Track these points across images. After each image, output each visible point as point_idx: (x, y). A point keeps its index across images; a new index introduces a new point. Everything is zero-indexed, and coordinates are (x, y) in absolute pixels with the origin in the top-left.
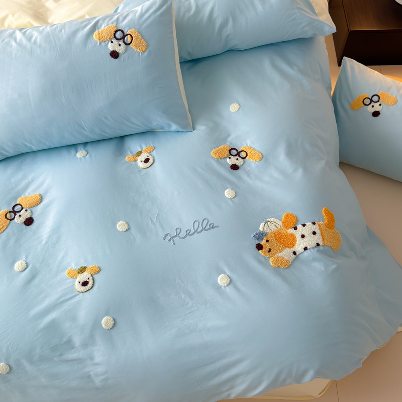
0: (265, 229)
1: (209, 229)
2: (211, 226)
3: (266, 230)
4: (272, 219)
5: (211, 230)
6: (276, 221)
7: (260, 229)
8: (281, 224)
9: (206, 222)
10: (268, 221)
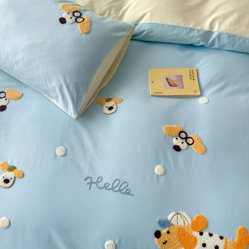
0: (173, 220)
1: (124, 193)
2: (128, 191)
3: (174, 222)
4: (184, 214)
5: (125, 195)
6: (186, 218)
7: (168, 217)
8: (190, 222)
9: (125, 185)
10: (180, 214)
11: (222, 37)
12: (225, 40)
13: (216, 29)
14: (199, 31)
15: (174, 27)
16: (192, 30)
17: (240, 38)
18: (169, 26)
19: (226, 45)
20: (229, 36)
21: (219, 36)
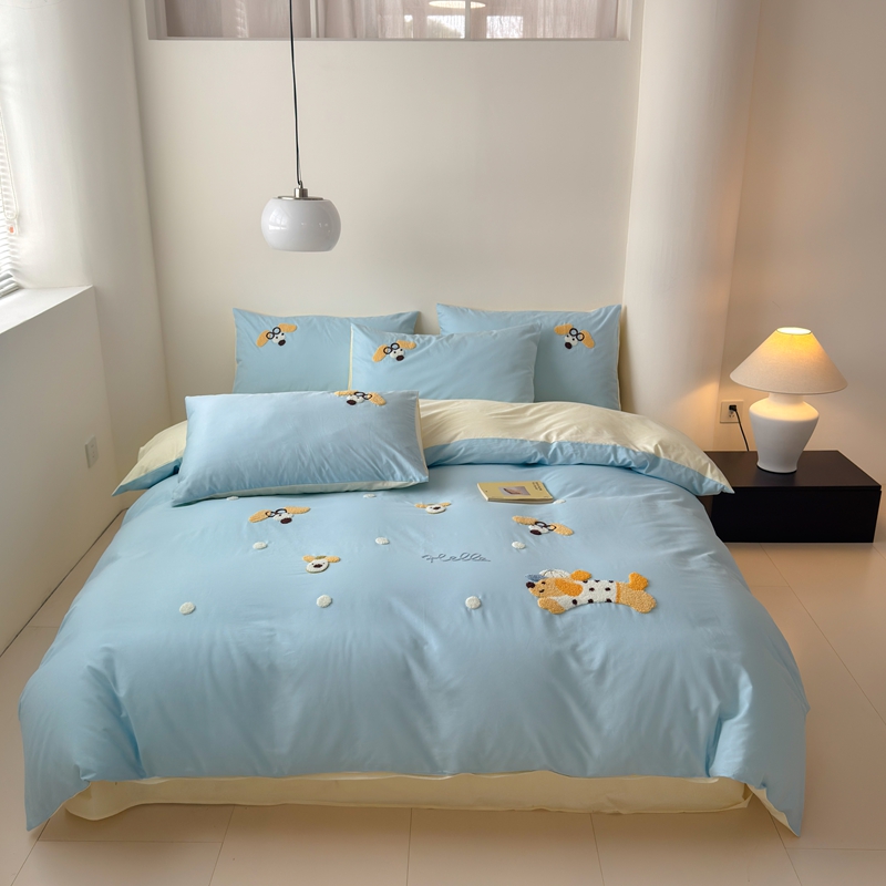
0: (546, 574)
1: (478, 560)
3: (548, 575)
4: (559, 570)
5: (480, 561)
7: (540, 573)
8: (568, 575)
10: (554, 570)
11: (564, 446)
12: (569, 450)
13: (554, 439)
14: (532, 442)
15: (500, 440)
16: (522, 441)
17: (587, 446)
18: (493, 439)
19: (572, 455)
20: (572, 444)
21: (560, 446)
